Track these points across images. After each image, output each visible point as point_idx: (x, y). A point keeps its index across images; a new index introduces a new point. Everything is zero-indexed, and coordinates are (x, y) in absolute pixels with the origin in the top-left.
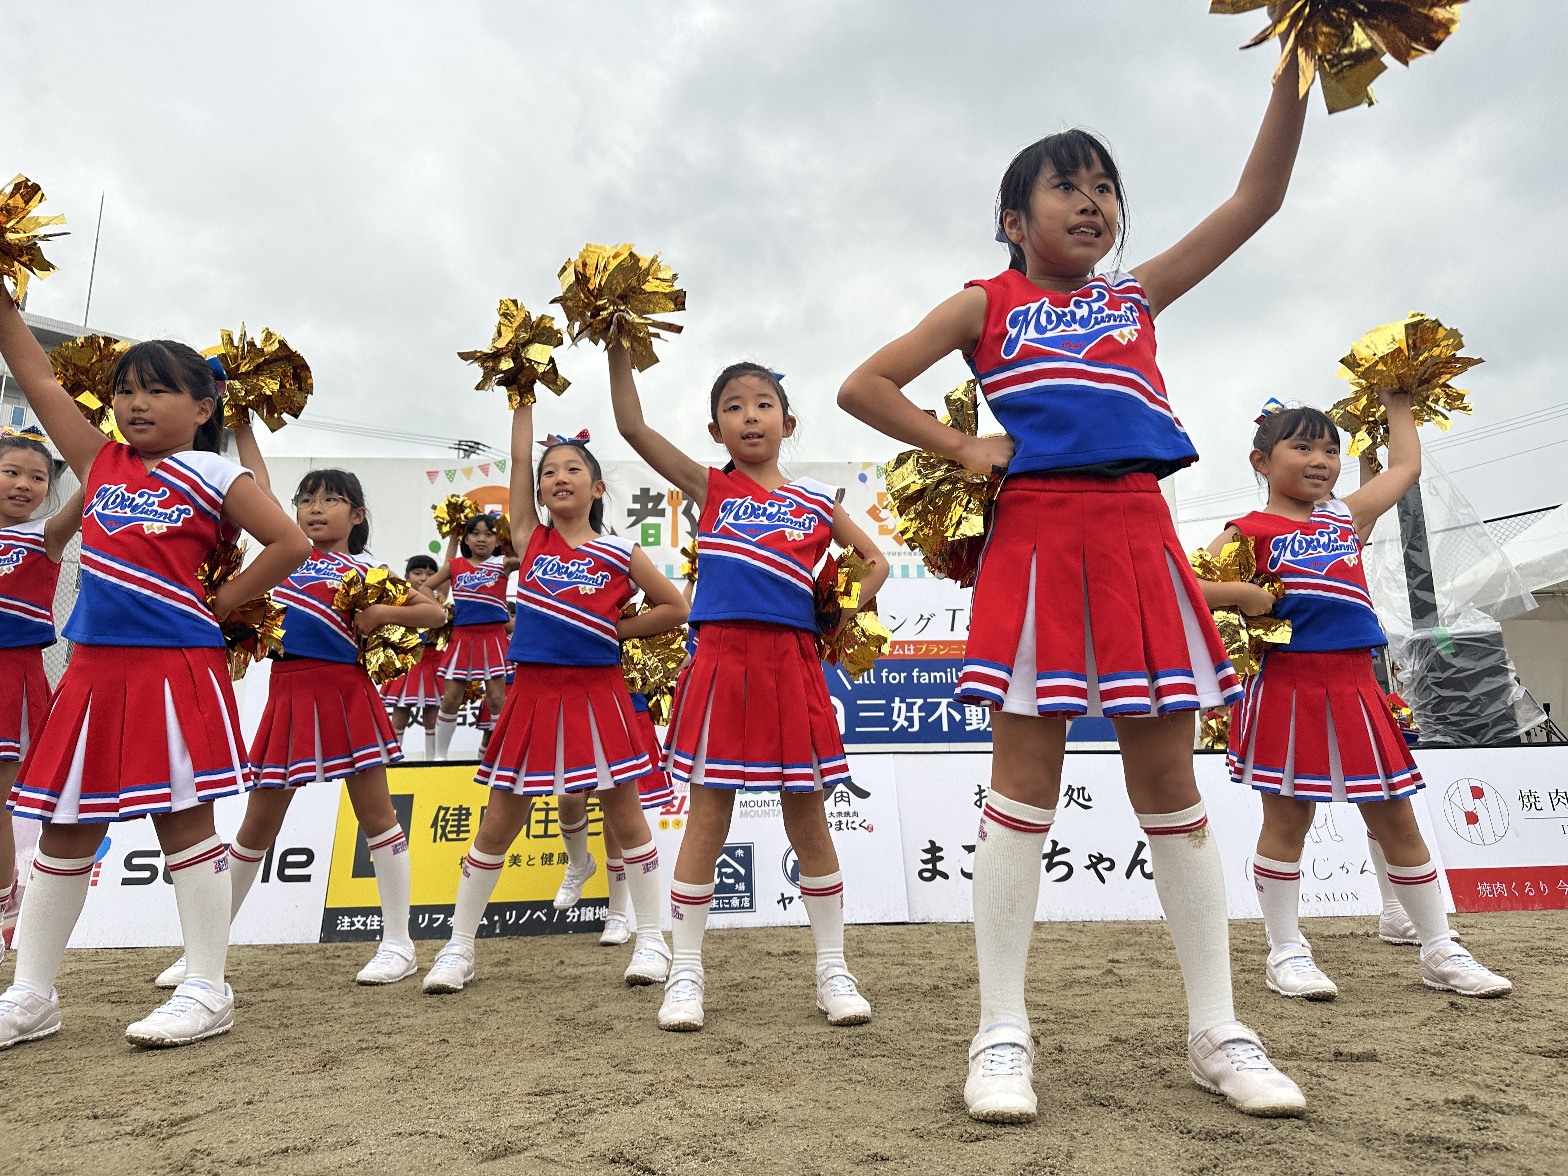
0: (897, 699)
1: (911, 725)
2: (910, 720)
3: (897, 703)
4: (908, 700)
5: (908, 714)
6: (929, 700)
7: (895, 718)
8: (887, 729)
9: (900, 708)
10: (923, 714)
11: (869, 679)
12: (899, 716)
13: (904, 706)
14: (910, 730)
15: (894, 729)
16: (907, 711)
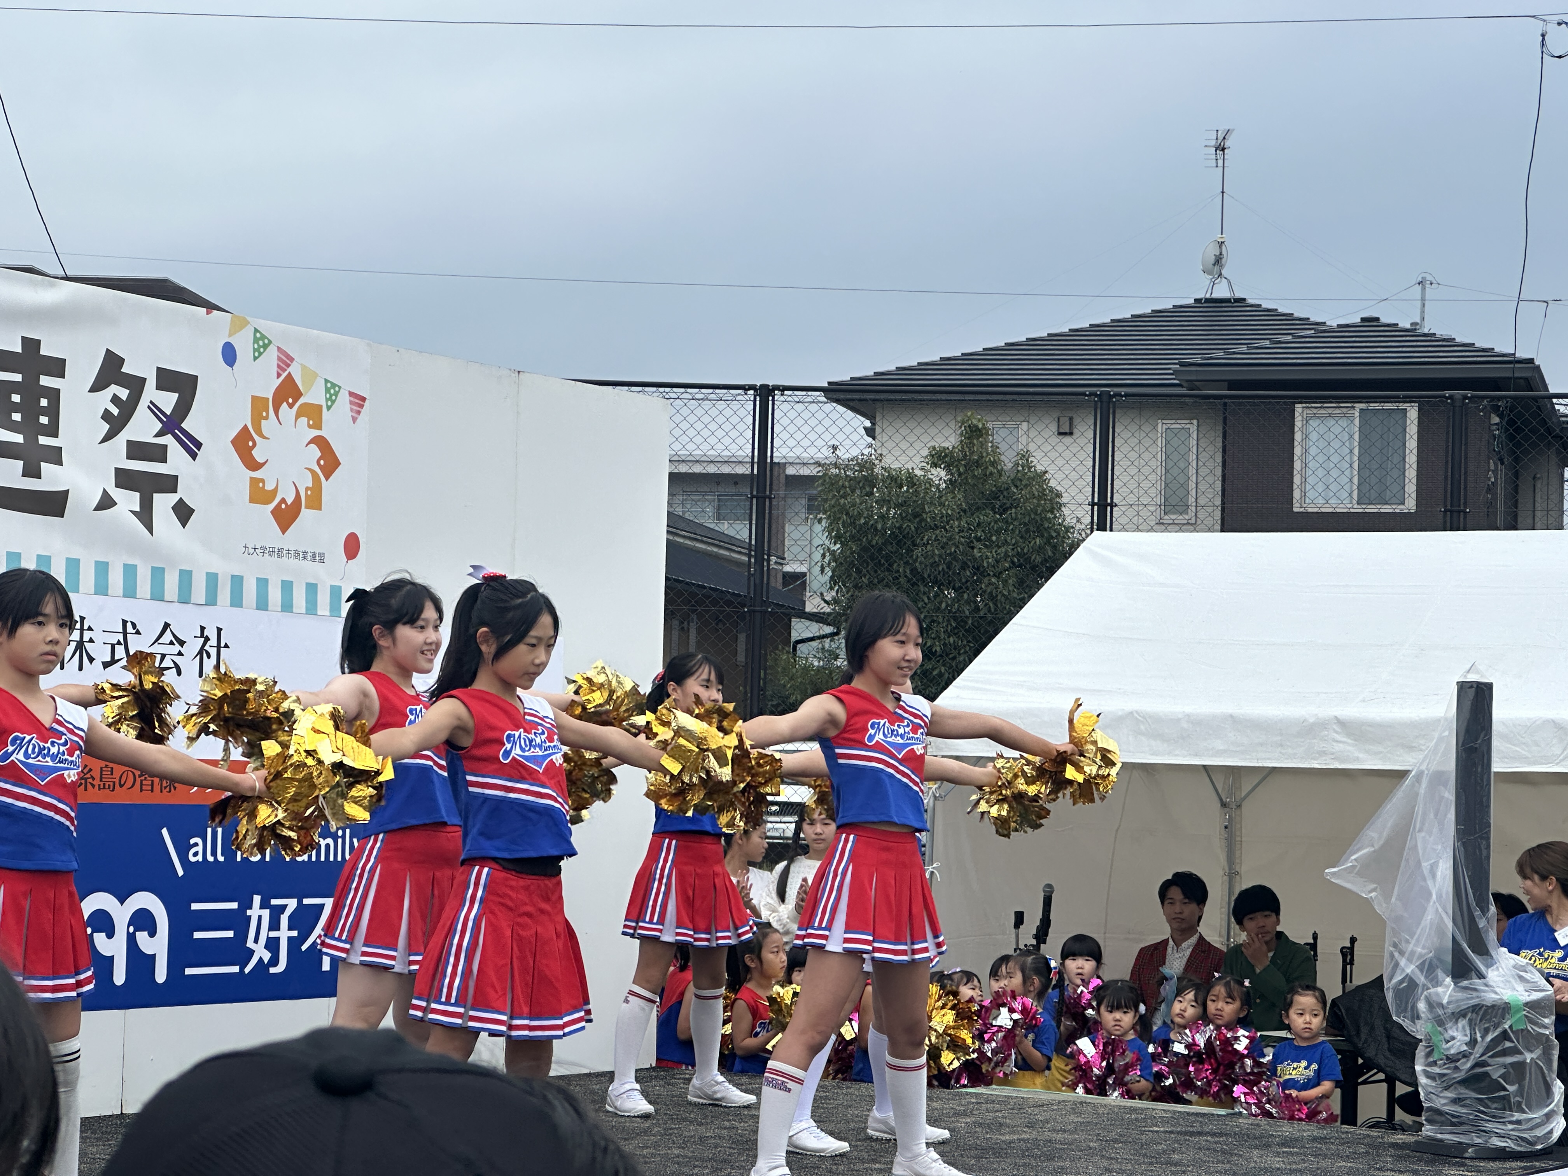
0: (257, 899)
1: (274, 961)
2: (272, 945)
3: (255, 911)
4: (274, 902)
5: (273, 934)
6: (306, 901)
7: (250, 944)
8: (235, 969)
9: (260, 917)
10: (295, 933)
11: (214, 853)
12: (256, 941)
13: (266, 913)
14: (272, 970)
15: (247, 970)
16: (270, 929)
